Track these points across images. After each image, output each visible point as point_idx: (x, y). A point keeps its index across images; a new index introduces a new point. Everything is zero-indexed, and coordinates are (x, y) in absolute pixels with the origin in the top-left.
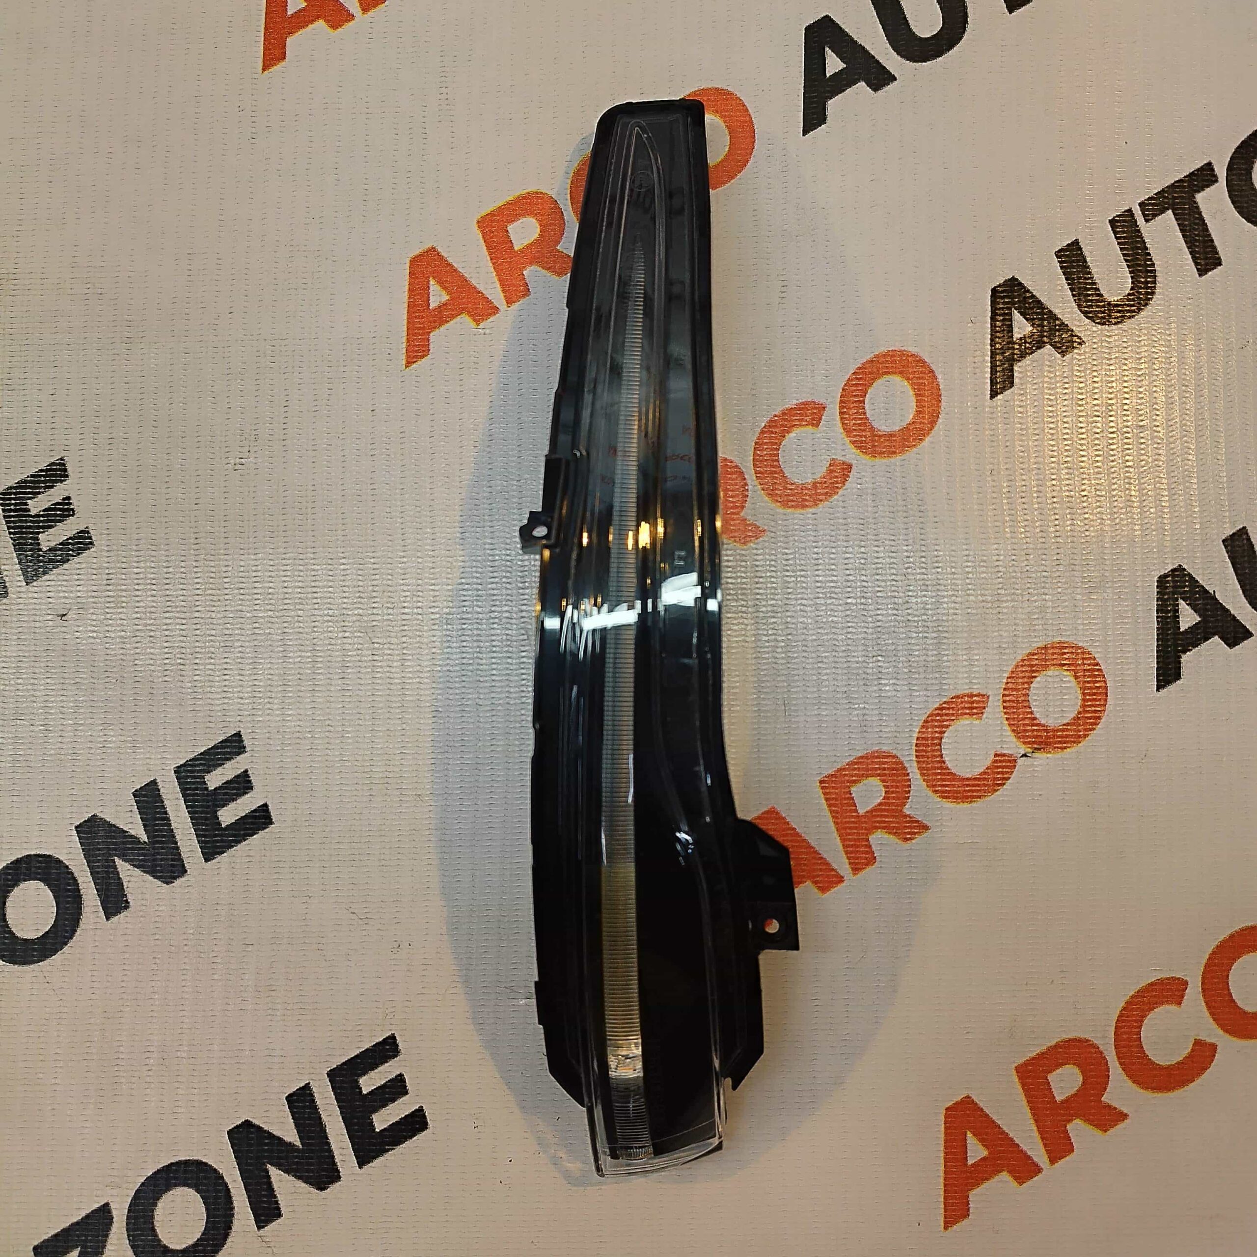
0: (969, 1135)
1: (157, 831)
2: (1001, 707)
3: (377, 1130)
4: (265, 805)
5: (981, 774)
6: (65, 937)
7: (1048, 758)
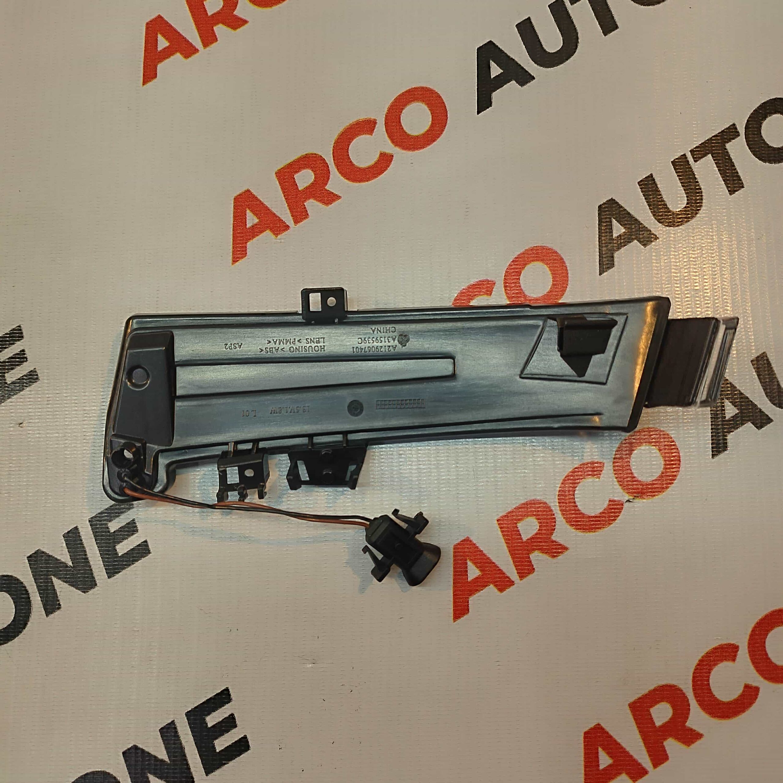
0: (600, 749)
1: (78, 559)
2: (612, 470)
3: (218, 751)
4: (146, 541)
5: (601, 513)
6: (20, 628)
7: (643, 502)
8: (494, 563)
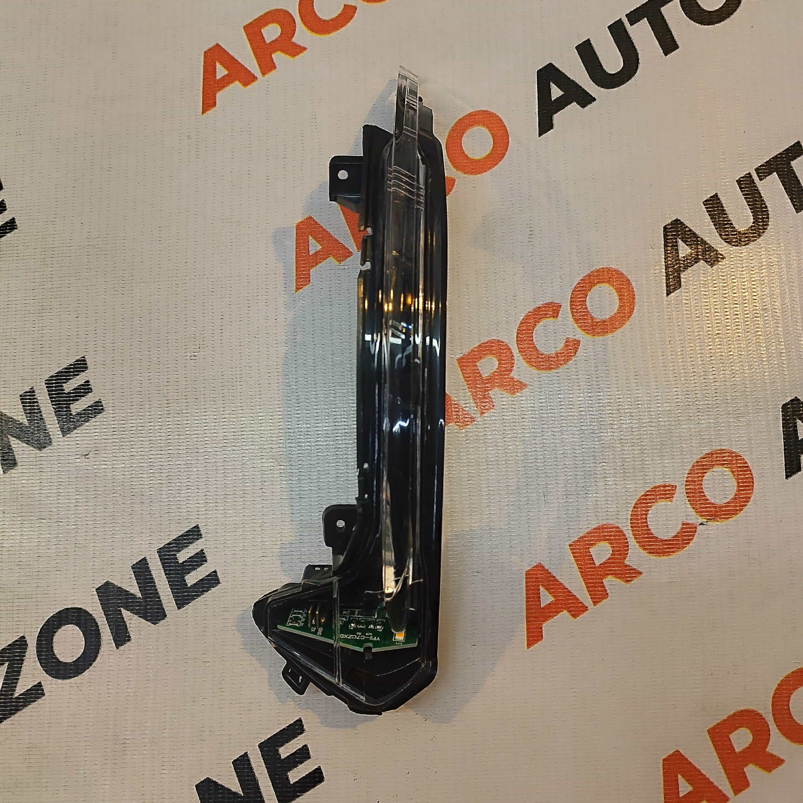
0: (679, 776)
1: (147, 590)
2: (685, 493)
3: (291, 783)
4: (215, 572)
5: (674, 537)
6: (90, 661)
7: (717, 525)
8: (567, 589)
